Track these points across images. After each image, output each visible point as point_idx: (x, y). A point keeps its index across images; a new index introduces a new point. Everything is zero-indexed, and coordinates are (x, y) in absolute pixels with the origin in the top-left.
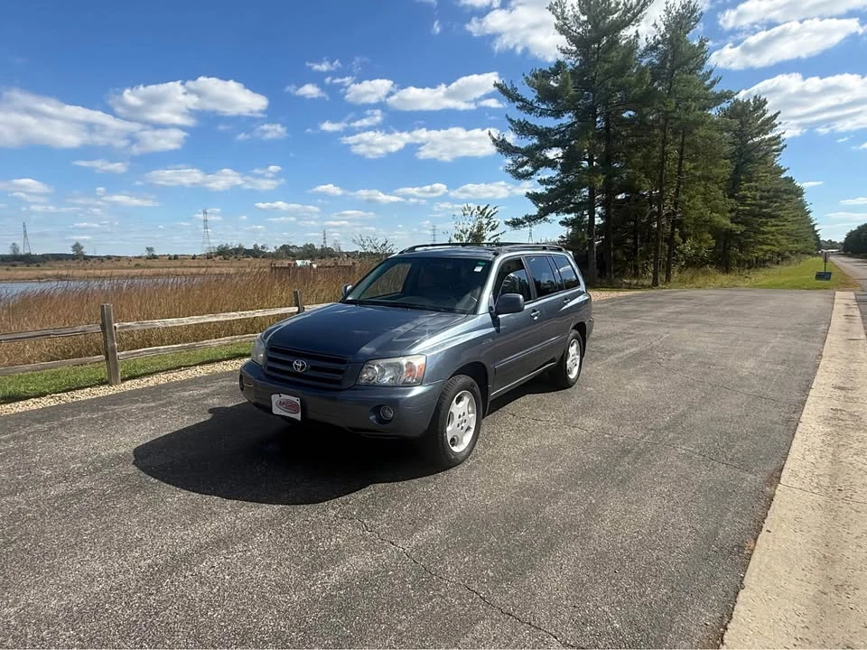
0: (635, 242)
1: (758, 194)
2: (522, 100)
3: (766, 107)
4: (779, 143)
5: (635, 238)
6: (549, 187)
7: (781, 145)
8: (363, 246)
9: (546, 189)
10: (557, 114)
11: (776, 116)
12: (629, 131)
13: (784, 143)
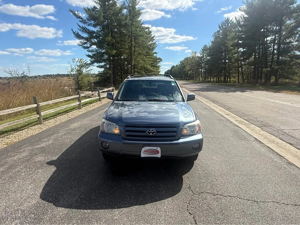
0: (121, 74)
1: (152, 60)
2: (81, 18)
3: (152, 33)
4: (155, 45)
5: (121, 73)
6: (93, 53)
7: (156, 46)
8: (11, 74)
9: (92, 54)
10: (95, 26)
11: (154, 36)
12: (119, 36)
13: (157, 45)
